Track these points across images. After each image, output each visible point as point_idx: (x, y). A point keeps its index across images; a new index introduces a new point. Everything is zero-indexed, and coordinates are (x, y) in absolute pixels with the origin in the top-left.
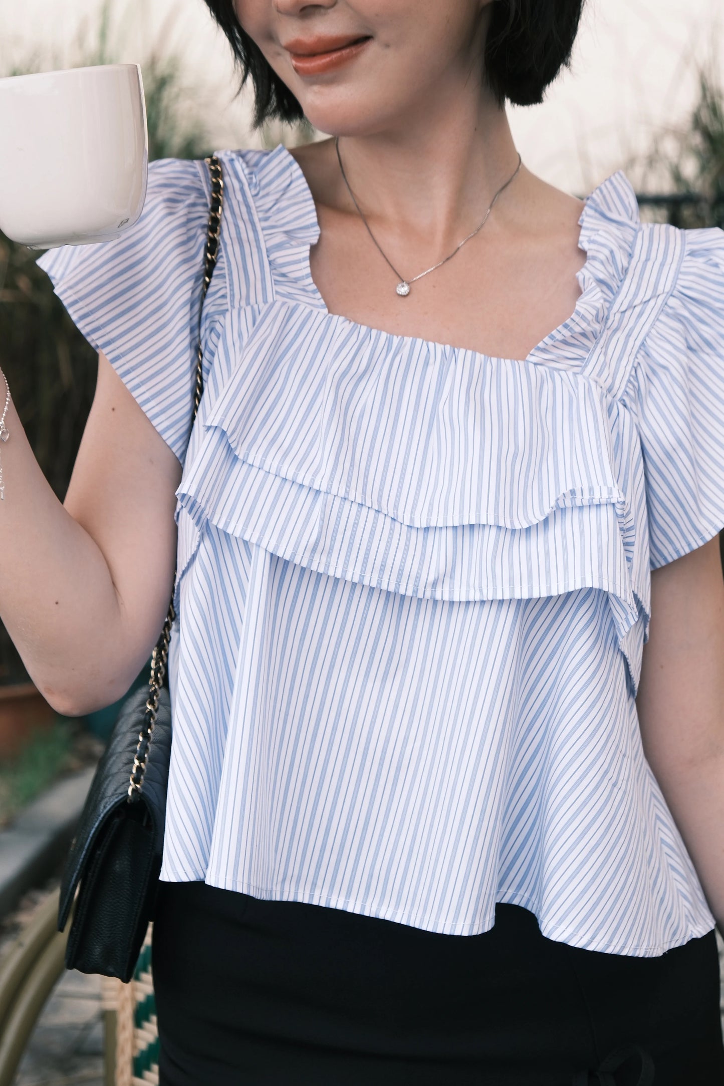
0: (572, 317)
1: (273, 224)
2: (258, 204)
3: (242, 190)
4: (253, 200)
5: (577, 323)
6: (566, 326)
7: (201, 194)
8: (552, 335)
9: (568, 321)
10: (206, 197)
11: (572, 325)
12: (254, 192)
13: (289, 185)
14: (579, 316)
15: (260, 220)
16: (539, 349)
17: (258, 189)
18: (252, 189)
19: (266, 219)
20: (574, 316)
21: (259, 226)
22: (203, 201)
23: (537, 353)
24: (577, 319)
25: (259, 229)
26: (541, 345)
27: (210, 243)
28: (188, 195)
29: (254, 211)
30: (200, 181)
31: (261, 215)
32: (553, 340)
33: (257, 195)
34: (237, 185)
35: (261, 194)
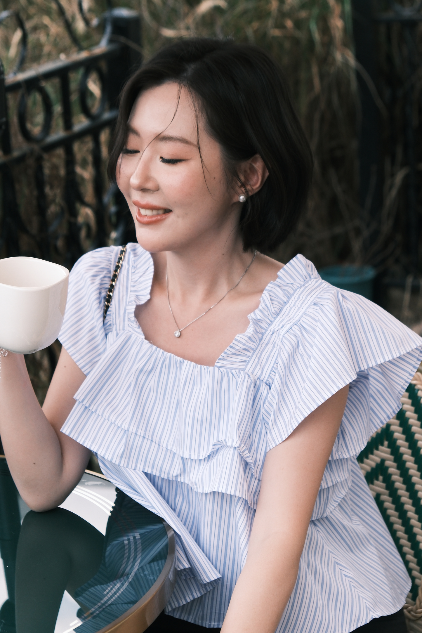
0: (233, 342)
1: (136, 289)
2: (133, 278)
3: (128, 269)
4: (132, 275)
5: (236, 345)
6: (231, 347)
7: (110, 272)
8: (225, 352)
9: (231, 344)
10: (111, 274)
11: (234, 346)
12: (133, 271)
13: (147, 269)
14: (237, 341)
15: (131, 286)
16: (220, 359)
17: (135, 269)
18: (133, 269)
19: (134, 286)
20: (234, 342)
21: (130, 289)
22: (109, 275)
23: (220, 361)
24: (236, 343)
25: (129, 291)
26: (221, 357)
27: (108, 297)
28: (103, 271)
29: (130, 281)
30: (111, 264)
31: (132, 284)
32: (226, 354)
33: (134, 272)
34: (127, 267)
35: (136, 272)
